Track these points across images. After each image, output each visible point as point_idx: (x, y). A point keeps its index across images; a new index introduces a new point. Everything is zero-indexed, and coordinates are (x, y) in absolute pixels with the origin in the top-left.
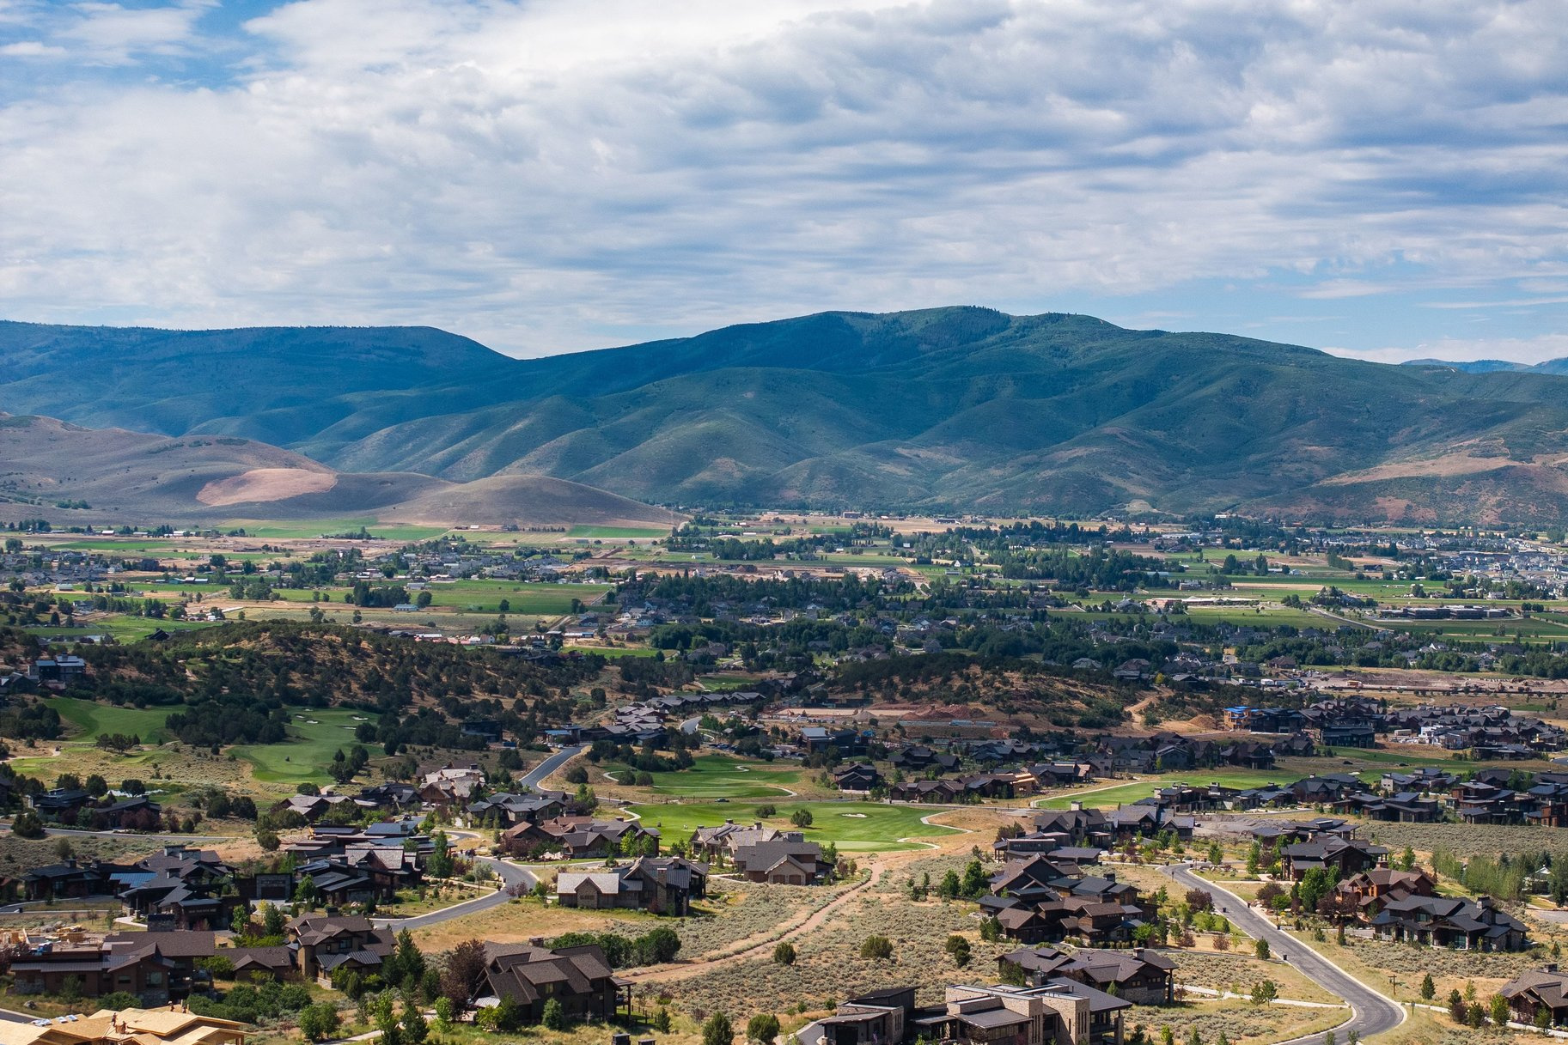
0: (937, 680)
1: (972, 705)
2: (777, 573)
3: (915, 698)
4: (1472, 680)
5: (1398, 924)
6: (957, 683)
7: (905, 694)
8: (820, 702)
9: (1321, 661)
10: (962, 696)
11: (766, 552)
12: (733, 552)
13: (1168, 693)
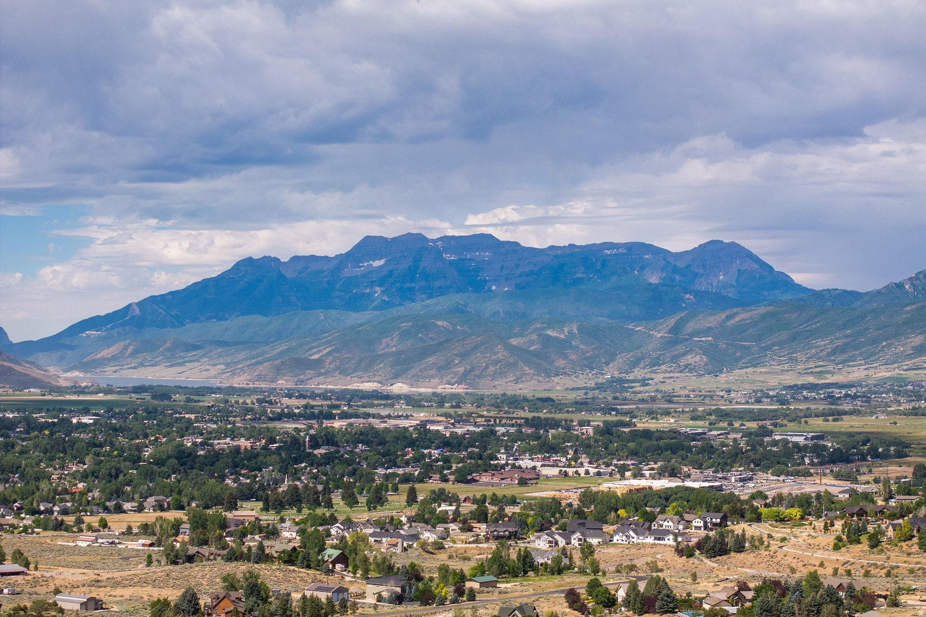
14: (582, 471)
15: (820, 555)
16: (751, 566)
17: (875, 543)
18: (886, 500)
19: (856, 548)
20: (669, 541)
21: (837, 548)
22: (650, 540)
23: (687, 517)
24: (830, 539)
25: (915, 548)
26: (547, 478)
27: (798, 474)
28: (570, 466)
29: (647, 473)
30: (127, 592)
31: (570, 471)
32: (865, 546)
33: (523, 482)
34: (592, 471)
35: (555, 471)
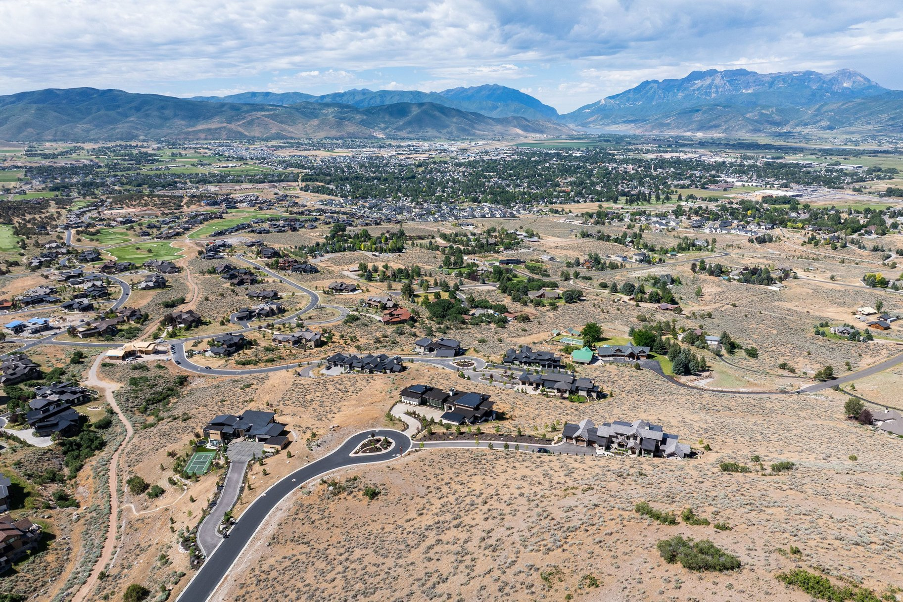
0: (138, 201)
1: (150, 207)
2: (61, 163)
3: (134, 206)
4: (244, 186)
5: (296, 270)
6: (143, 202)
7: (132, 205)
8: (111, 208)
9: (210, 182)
10: (146, 205)
11: (54, 156)
12: (45, 156)
13: (188, 199)
14: (750, 184)
15: (796, 247)
16: (772, 249)
17: (816, 244)
18: (849, 215)
19: (810, 246)
20: (749, 234)
21: (802, 245)
22: (743, 233)
23: (761, 223)
24: (801, 241)
25: (830, 248)
26: (736, 188)
27: (838, 188)
28: (747, 182)
29: (776, 186)
30: (564, 252)
31: (746, 184)
32: (812, 245)
33: (725, 190)
34: (754, 184)
35: (740, 184)
